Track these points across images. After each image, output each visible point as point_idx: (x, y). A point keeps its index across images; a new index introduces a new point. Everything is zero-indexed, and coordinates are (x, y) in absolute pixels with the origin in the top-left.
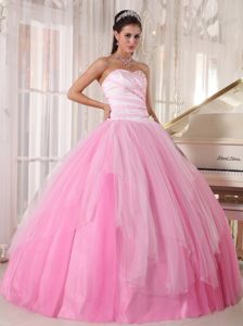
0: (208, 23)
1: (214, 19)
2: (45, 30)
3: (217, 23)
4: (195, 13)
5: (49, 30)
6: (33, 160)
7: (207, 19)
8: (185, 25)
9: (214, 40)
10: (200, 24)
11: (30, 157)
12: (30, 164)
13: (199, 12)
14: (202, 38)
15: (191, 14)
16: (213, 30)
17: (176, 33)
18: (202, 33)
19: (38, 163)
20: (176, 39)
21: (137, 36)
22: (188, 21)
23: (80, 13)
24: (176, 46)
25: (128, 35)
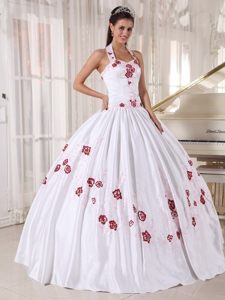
0: (180, 15)
1: (185, 11)
2: (39, 24)
3: (187, 15)
4: (168, 6)
5: (43, 24)
7: (178, 11)
9: (185, 29)
10: (173, 16)
13: (172, 5)
14: (175, 27)
15: (165, 7)
16: (185, 20)
17: (153, 24)
18: (175, 23)
20: (153, 29)
21: (129, 29)
22: (163, 13)
24: (153, 35)
25: (122, 28)
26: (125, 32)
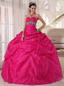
0: (46, 6)
1: (47, 5)
2: (5, 8)
3: (48, 6)
4: (42, 3)
5: (6, 8)
6: (3, 42)
7: (45, 5)
8: (40, 6)
9: (47, 10)
10: (43, 6)
11: (2, 42)
12: (2, 43)
14: (44, 10)
15: (41, 4)
17: (38, 8)
18: (44, 8)
19: (4, 43)
23: (14, 4)
25: (33, 8)
26: (34, 9)
